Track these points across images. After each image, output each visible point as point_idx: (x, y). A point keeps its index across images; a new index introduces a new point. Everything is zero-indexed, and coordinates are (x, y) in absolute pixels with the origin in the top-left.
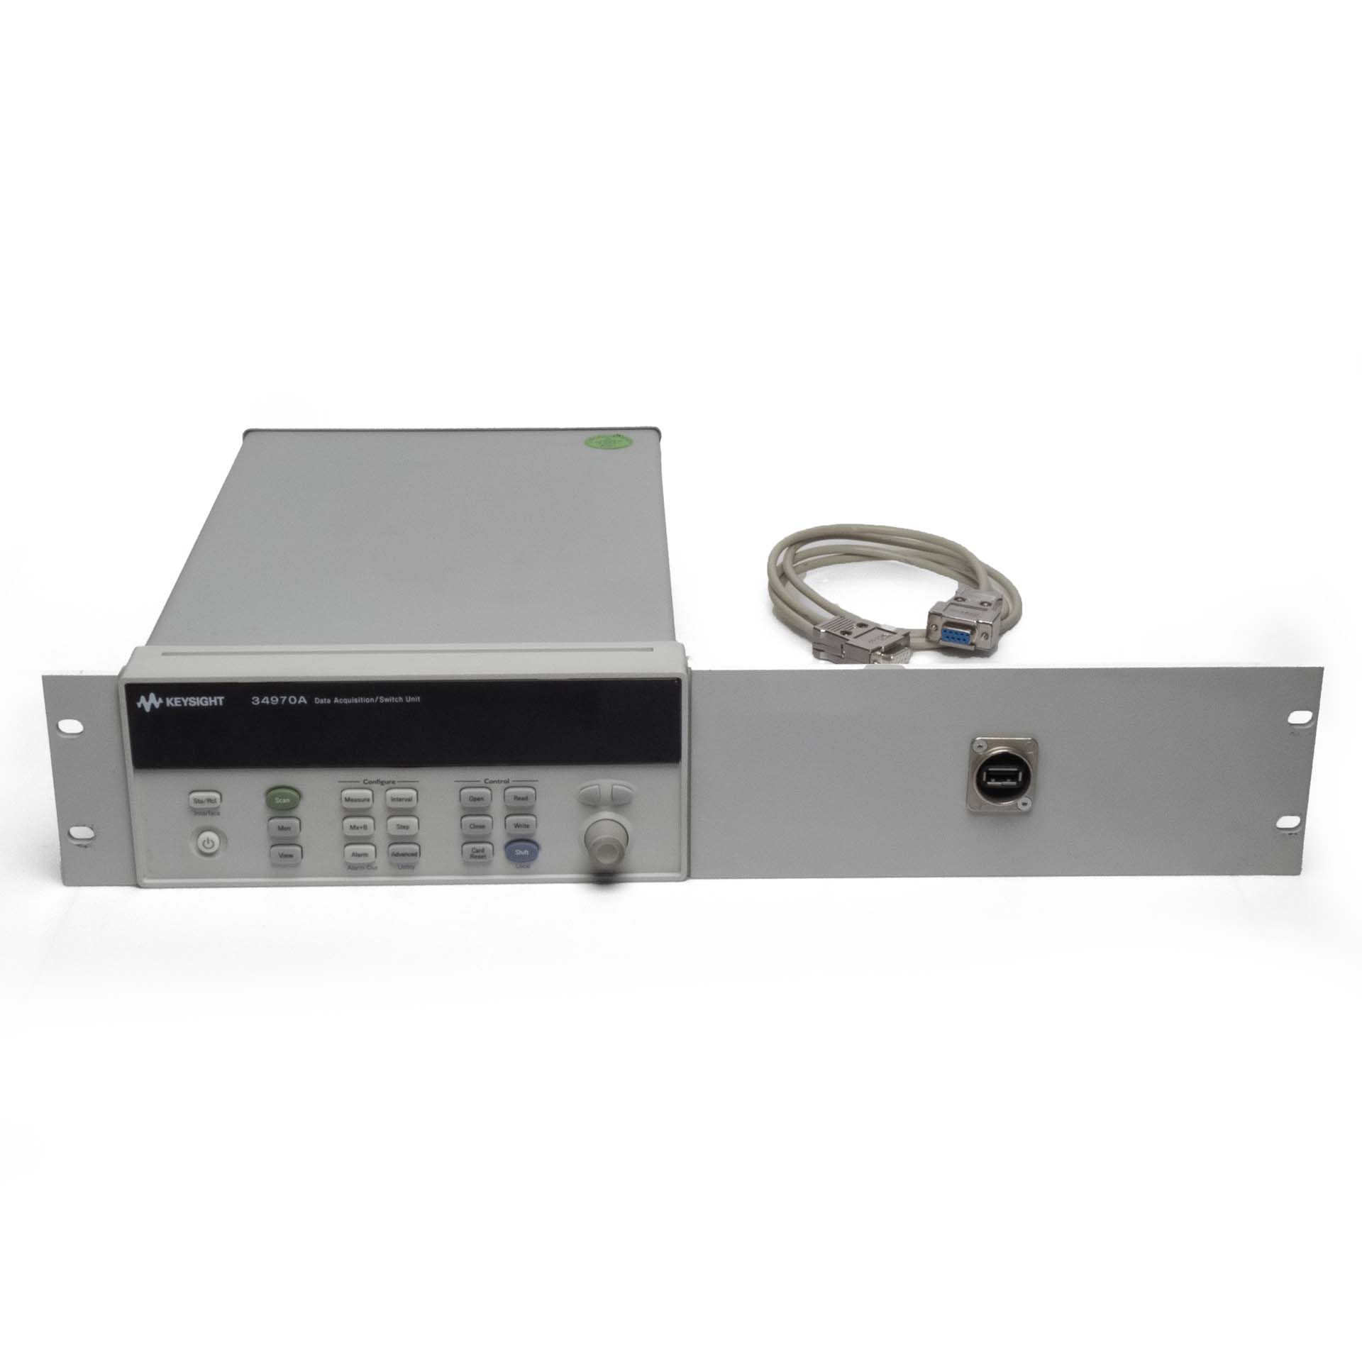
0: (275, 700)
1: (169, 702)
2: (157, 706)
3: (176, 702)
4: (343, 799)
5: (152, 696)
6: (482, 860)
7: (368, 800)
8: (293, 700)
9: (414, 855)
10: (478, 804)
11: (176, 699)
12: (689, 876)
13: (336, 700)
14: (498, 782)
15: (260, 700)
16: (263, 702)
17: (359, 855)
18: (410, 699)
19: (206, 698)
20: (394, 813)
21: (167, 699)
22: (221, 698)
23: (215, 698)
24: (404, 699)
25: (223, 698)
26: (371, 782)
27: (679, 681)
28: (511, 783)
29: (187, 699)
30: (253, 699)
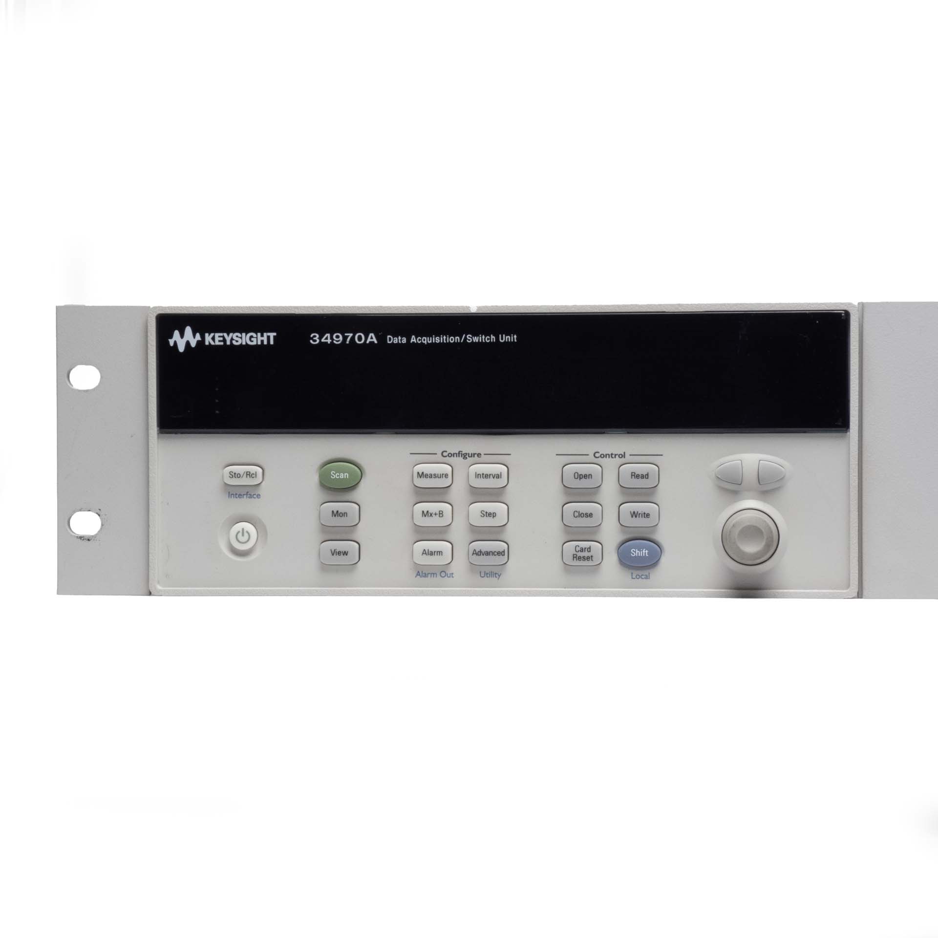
0: (338, 339)
1: (208, 339)
2: (193, 344)
3: (217, 339)
4: (415, 475)
5: (188, 330)
6: (586, 563)
7: (446, 476)
8: (360, 338)
9: (501, 553)
10: (584, 483)
11: (217, 335)
12: (860, 595)
13: (413, 339)
14: (612, 456)
15: (320, 338)
16: (323, 340)
17: (432, 554)
18: (505, 338)
19: (254, 335)
20: (478, 494)
21: (207, 335)
22: (272, 335)
23: (265, 334)
24: (497, 339)
25: (275, 334)
26: (451, 455)
27: (847, 313)
28: (628, 458)
29: (231, 334)
30: (312, 336)
